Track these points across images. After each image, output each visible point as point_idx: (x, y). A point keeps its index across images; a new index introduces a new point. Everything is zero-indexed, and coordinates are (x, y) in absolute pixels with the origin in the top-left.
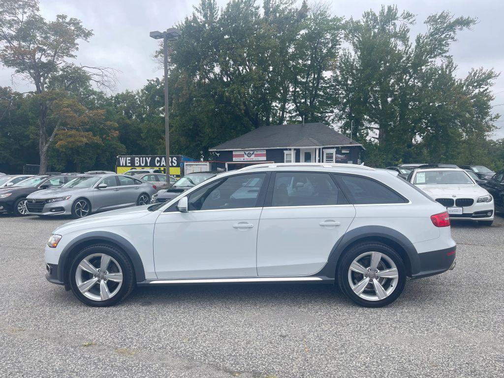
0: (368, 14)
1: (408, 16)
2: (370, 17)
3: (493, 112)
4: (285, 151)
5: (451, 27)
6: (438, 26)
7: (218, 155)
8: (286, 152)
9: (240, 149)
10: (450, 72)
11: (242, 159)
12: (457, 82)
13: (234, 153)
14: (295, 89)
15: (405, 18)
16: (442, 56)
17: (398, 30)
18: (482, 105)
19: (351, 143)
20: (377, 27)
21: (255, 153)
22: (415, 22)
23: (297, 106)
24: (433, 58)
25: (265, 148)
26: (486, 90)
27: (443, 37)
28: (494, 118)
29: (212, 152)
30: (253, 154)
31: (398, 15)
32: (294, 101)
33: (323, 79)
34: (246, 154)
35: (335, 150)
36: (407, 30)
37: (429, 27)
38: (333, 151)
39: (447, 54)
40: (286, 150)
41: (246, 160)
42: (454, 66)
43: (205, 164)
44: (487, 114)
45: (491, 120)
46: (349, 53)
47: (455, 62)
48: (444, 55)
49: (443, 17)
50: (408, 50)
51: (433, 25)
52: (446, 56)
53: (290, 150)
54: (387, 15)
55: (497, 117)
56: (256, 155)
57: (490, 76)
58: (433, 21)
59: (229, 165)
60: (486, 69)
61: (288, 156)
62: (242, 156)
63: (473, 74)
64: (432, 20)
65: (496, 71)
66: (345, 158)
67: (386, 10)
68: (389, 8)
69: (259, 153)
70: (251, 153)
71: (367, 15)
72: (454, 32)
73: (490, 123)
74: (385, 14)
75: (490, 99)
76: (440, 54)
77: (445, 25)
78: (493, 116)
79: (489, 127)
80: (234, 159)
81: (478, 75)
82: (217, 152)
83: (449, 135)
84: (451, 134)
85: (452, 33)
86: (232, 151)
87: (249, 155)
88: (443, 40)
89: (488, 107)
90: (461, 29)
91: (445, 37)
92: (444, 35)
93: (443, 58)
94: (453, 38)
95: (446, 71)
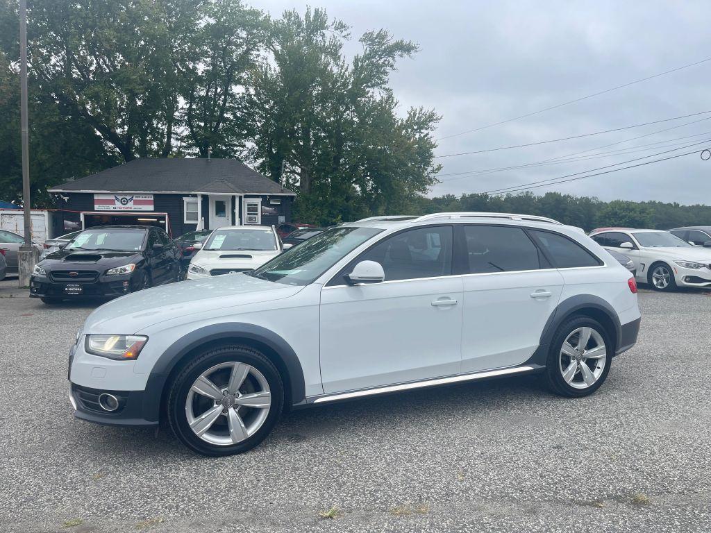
0: (290, 14)
1: (341, 27)
2: (293, 18)
3: (435, 162)
4: (184, 198)
5: (390, 51)
6: (376, 47)
7: (66, 199)
8: (186, 200)
9: (109, 192)
10: (390, 108)
11: (111, 207)
12: (398, 122)
13: (96, 198)
14: (191, 106)
15: (336, 29)
16: (381, 88)
17: (327, 44)
18: (424, 152)
19: (282, 191)
20: (302, 34)
21: (134, 198)
22: (350, 36)
23: (192, 131)
24: (370, 87)
25: (152, 192)
26: (427, 134)
27: (381, 62)
28: (436, 169)
29: (53, 194)
30: (131, 199)
31: (329, 23)
32: (189, 124)
33: (232, 96)
34: (117, 199)
35: (261, 199)
36: (340, 45)
37: (365, 47)
38: (258, 201)
39: (387, 86)
40: (187, 195)
41: (119, 210)
42: (395, 101)
43: (40, 213)
44: (428, 164)
45: (433, 171)
46: (267, 64)
47: (396, 97)
48: (383, 86)
49: (382, 36)
50: (344, 73)
51: (369, 45)
52: (384, 88)
53: (195, 196)
54: (314, 20)
55: (439, 168)
56: (136, 203)
57: (431, 118)
58: (371, 40)
59: (86, 217)
60: (427, 109)
61: (189, 205)
62: (112, 202)
63: (412, 114)
64: (368, 38)
65: (438, 114)
66: (275, 212)
67: (313, 14)
68: (317, 11)
69: (141, 199)
70: (128, 198)
71: (288, 15)
72: (394, 58)
73: (432, 175)
74: (311, 19)
75: (433, 146)
76: (378, 84)
77: (383, 47)
78: (436, 167)
79: (430, 179)
80: (96, 207)
81: (417, 115)
82: (62, 193)
83: (393, 188)
84: (395, 187)
85: (390, 59)
86: (93, 194)
87: (124, 202)
88: (382, 67)
89: (431, 156)
90: (401, 56)
91: (383, 63)
92: (382, 60)
93: (381, 91)
94: (392, 66)
95: (386, 106)
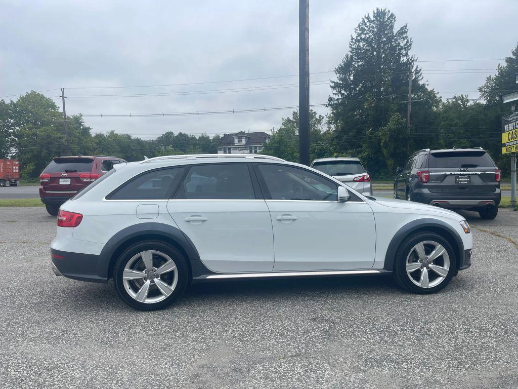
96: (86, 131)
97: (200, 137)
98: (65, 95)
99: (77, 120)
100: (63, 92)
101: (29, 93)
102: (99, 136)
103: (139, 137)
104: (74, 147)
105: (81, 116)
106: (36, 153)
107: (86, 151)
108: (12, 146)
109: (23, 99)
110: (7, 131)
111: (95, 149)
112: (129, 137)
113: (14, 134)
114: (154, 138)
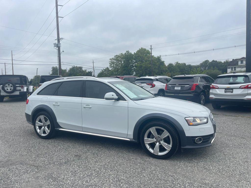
96: (163, 63)
97: (224, 62)
98: (152, 48)
99: (159, 59)
100: (151, 47)
101: (140, 48)
102: (171, 65)
103: (190, 64)
104: (156, 71)
105: (160, 56)
106: (141, 74)
107: (163, 72)
108: (134, 71)
109: (139, 51)
110: (133, 65)
111: (167, 71)
112: (185, 64)
113: (135, 66)
114: (198, 64)
